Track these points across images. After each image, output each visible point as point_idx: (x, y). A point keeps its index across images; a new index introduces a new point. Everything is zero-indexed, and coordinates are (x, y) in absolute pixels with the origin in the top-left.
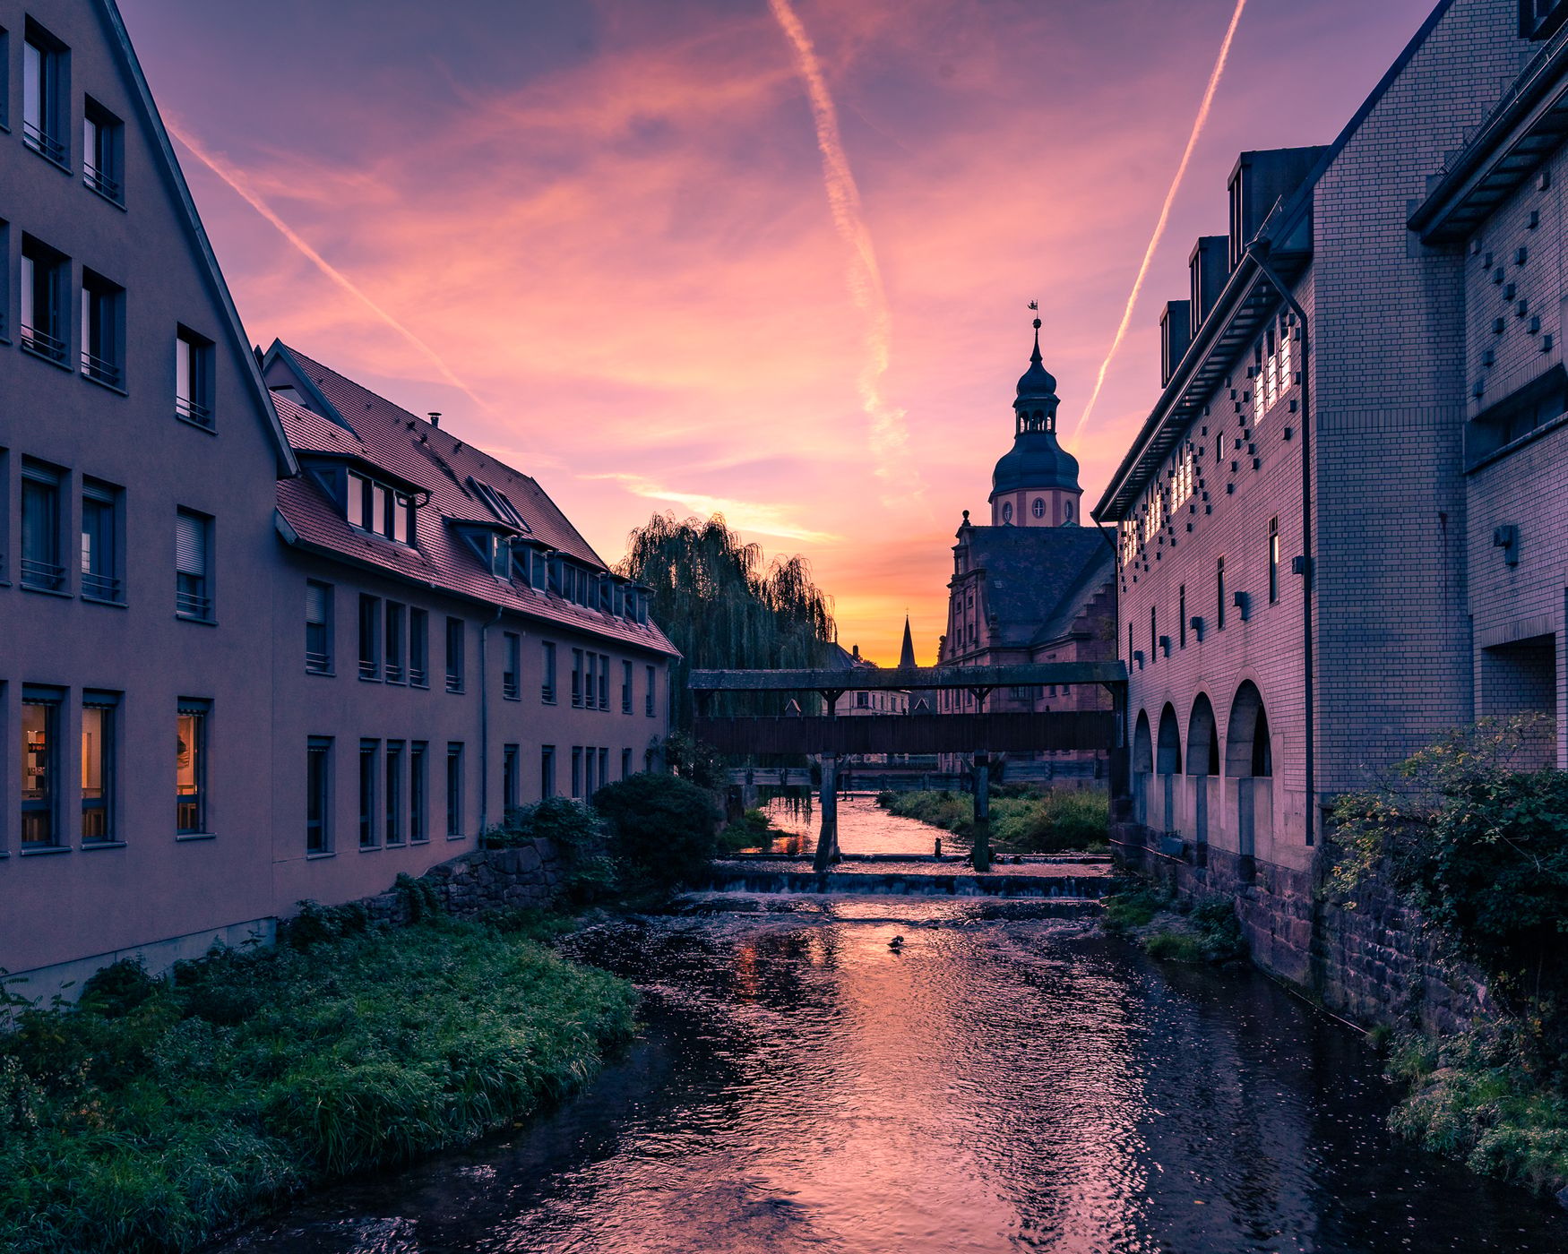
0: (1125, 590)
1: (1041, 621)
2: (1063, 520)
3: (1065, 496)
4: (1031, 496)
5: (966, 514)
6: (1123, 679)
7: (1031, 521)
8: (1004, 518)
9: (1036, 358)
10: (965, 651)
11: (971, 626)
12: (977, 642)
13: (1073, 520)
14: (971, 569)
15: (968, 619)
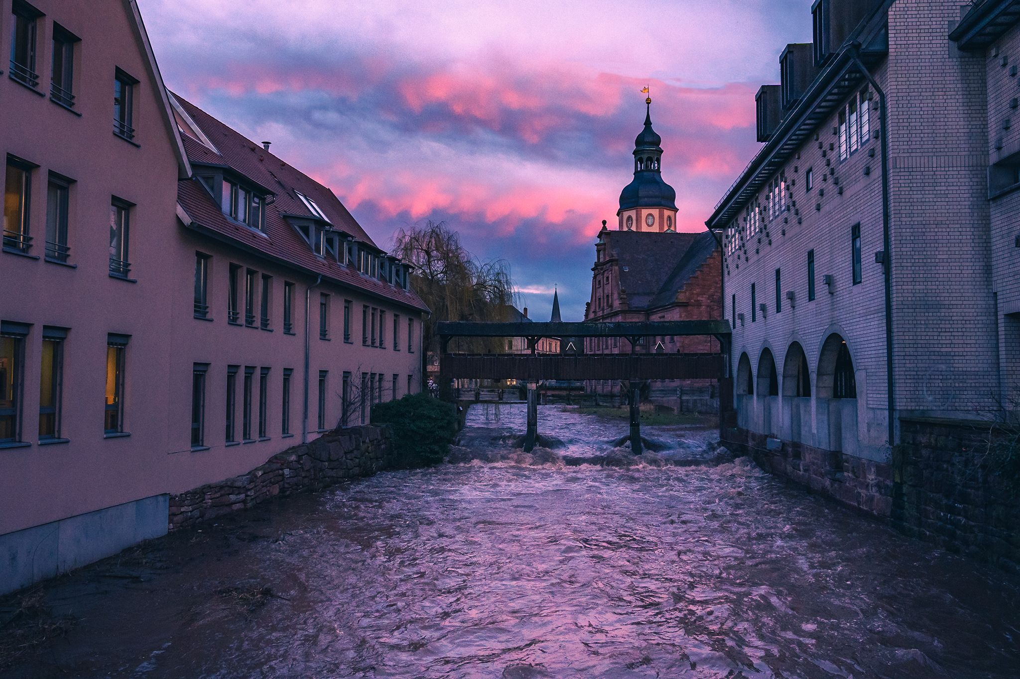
0: (729, 274)
1: (654, 293)
2: (666, 228)
3: (667, 213)
4: (645, 212)
5: (604, 222)
6: (729, 332)
7: (645, 229)
8: (627, 226)
9: (648, 123)
10: (603, 312)
11: (608, 296)
12: (611, 306)
13: (672, 228)
14: (608, 259)
15: (606, 291)
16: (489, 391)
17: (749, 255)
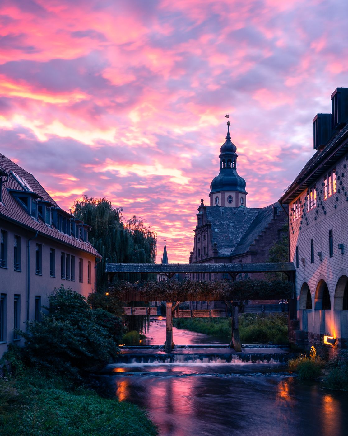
0: (293, 233)
1: (234, 246)
2: (240, 205)
3: (240, 195)
4: (227, 195)
5: (202, 201)
6: (294, 270)
7: (227, 205)
8: (216, 204)
9: (228, 138)
10: (202, 258)
11: (205, 248)
12: (207, 254)
13: (244, 205)
14: (204, 224)
15: (203, 245)
16: (141, 309)
17: (309, 221)
